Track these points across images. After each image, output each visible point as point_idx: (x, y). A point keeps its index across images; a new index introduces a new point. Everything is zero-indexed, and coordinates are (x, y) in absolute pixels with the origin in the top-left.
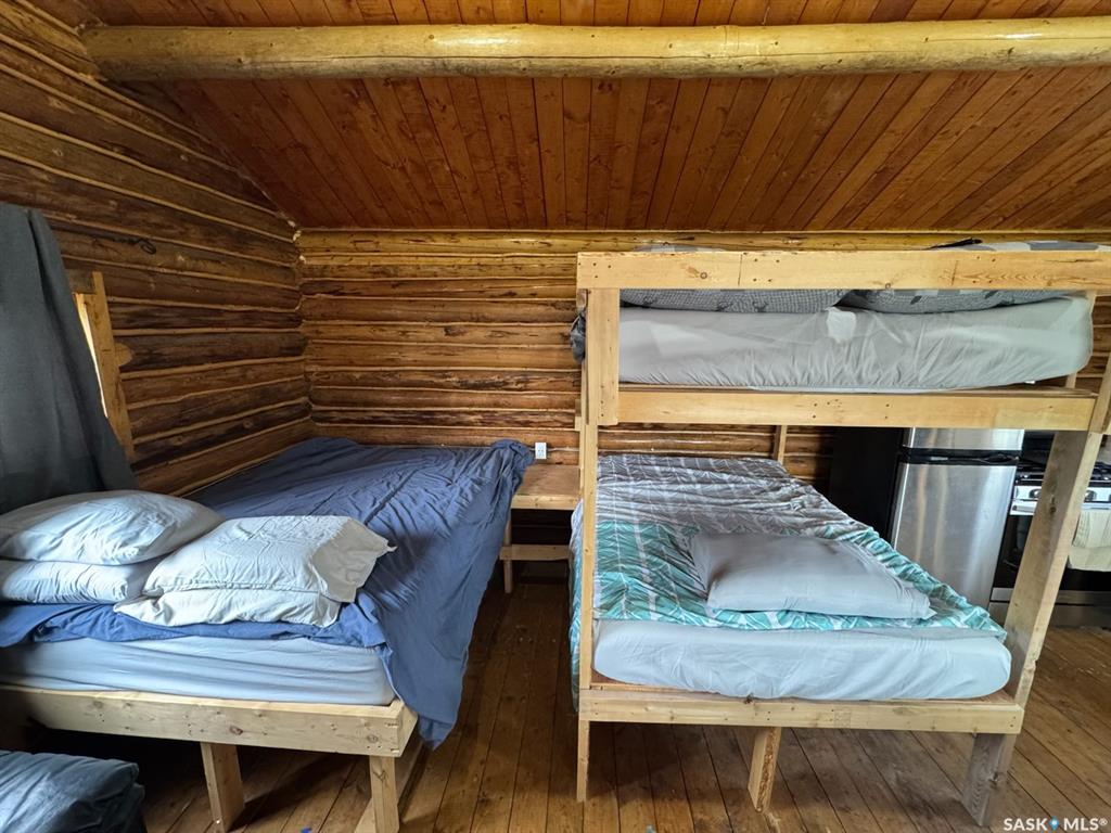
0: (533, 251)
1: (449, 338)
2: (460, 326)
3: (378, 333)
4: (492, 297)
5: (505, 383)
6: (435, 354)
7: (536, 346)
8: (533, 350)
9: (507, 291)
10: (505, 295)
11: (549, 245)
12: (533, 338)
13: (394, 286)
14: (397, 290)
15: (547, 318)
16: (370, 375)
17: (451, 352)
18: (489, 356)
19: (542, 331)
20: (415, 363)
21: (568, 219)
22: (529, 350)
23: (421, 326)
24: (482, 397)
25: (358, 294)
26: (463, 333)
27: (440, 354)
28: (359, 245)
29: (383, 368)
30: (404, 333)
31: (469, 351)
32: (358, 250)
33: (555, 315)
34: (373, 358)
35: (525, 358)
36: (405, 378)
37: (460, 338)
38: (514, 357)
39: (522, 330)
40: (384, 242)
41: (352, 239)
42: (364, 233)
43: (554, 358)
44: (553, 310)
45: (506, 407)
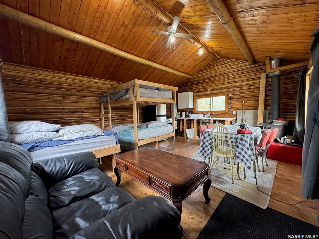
0: (88, 81)
1: (64, 99)
2: (68, 97)
3: (38, 97)
4: (77, 90)
5: (82, 111)
6: (59, 104)
7: (89, 102)
8: (89, 103)
9: (81, 89)
10: (81, 90)
11: (91, 80)
12: (89, 101)
13: (44, 84)
14: (46, 85)
15: (92, 96)
16: (34, 110)
17: (65, 103)
18: (77, 105)
19: (91, 99)
20: (52, 106)
21: (96, 76)
22: (87, 103)
23: (55, 96)
24: (75, 115)
25: (30, 85)
26: (69, 98)
27: (61, 104)
28: (30, 71)
29: (39, 108)
30: (48, 98)
31: (70, 103)
32: (30, 72)
33: (94, 95)
34: (35, 105)
35: (87, 105)
36: (48, 111)
37: (68, 100)
38: (84, 105)
39: (86, 99)
40: (41, 72)
41: (28, 69)
42: (33, 68)
43: (94, 105)
44: (94, 94)
45: (82, 117)
